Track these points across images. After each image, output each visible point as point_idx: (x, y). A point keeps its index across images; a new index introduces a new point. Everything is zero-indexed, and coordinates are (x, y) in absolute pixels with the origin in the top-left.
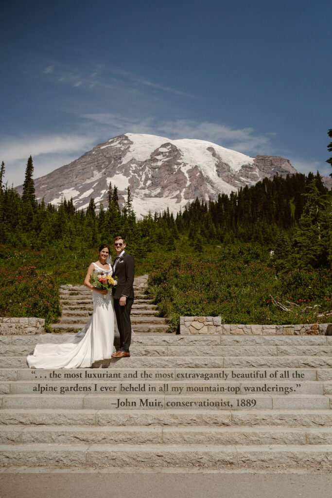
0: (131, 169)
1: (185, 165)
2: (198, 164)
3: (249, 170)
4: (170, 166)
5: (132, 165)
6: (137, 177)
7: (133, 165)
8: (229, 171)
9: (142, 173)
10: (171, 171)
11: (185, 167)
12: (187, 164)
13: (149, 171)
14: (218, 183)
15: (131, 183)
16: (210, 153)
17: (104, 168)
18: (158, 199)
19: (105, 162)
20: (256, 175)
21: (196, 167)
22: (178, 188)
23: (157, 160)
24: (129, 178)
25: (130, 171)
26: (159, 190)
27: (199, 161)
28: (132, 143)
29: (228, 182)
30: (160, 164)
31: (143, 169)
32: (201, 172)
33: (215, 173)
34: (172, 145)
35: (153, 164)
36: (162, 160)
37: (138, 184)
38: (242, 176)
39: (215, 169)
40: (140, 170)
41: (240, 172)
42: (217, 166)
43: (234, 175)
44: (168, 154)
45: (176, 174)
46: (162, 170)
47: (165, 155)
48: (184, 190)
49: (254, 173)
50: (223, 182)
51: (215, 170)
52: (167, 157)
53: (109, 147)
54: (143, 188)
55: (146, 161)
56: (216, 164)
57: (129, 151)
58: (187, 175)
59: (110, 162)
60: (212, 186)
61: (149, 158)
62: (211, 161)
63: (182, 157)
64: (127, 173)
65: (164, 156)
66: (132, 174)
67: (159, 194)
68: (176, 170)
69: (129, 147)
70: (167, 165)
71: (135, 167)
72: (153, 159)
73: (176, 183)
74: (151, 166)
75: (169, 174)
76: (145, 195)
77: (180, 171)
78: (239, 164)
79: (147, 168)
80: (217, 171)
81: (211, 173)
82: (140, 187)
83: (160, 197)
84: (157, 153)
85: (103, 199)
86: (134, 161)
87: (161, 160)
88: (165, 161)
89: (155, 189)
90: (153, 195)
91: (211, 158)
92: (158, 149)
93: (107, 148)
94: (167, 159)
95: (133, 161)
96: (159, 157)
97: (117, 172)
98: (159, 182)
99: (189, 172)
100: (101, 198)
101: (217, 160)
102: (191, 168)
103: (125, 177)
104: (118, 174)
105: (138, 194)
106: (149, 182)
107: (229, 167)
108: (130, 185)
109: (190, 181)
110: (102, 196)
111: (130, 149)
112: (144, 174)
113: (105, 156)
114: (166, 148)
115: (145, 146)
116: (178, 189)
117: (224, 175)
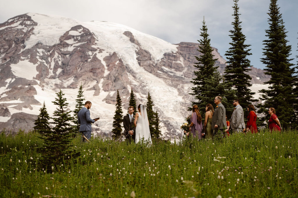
0: (38, 54)
1: (101, 51)
2: (116, 50)
3: (173, 58)
4: (84, 52)
5: (38, 50)
6: (45, 64)
7: (40, 50)
8: (150, 59)
9: (51, 60)
10: (85, 58)
11: (101, 54)
12: (103, 50)
13: (58, 57)
14: (140, 73)
15: (40, 72)
16: (127, 38)
17: (3, 53)
18: (72, 90)
19: (5, 45)
20: (181, 64)
21: (115, 54)
22: (95, 77)
23: (68, 45)
24: (37, 65)
25: (38, 57)
26: (71, 80)
27: (117, 48)
28: (36, 24)
29: (151, 72)
30: (70, 49)
31: (52, 55)
32: (120, 60)
33: (136, 62)
34: (84, 28)
35: (62, 50)
36: (74, 45)
37: (48, 73)
38: (164, 65)
39: (135, 56)
40: (48, 56)
41: (162, 61)
42: (137, 53)
43: (156, 64)
44: (79, 38)
45: (91, 61)
46: (74, 57)
47: (77, 39)
48: (102, 80)
49: (179, 62)
50: (146, 72)
51: (135, 58)
52: (79, 41)
53: (9, 28)
54: (53, 77)
55: (54, 46)
56: (136, 51)
57: (33, 34)
58: (104, 63)
59: (10, 46)
60: (134, 76)
61: (58, 42)
62: (130, 48)
63: (96, 42)
64: (34, 59)
65: (75, 40)
66: (40, 60)
67: (72, 84)
68: (91, 57)
69: (33, 29)
70: (80, 51)
71: (43, 52)
72: (63, 44)
73: (91, 72)
74: (61, 51)
75: (82, 61)
76: (56, 85)
77: (95, 59)
78: (161, 51)
79: (56, 55)
80: (137, 59)
81: (132, 61)
82: (49, 76)
83: (74, 88)
84: (67, 36)
85: (9, 90)
86: (40, 45)
87: (72, 45)
88: (78, 47)
89: (67, 78)
90: (65, 85)
91: (130, 44)
92: (68, 32)
93: (7, 29)
94: (79, 44)
95: (38, 45)
96: (69, 42)
97: (22, 58)
98: (71, 71)
99: (107, 59)
100: (7, 89)
101: (136, 46)
102: (108, 55)
103: (32, 64)
104: (24, 60)
105: (47, 84)
106: (59, 70)
107: (150, 55)
108: (38, 73)
109: (108, 70)
110: (7, 86)
111: (34, 31)
112: (53, 61)
113: (5, 39)
114: (77, 31)
115: (51, 28)
116: (94, 79)
117: (145, 63)
